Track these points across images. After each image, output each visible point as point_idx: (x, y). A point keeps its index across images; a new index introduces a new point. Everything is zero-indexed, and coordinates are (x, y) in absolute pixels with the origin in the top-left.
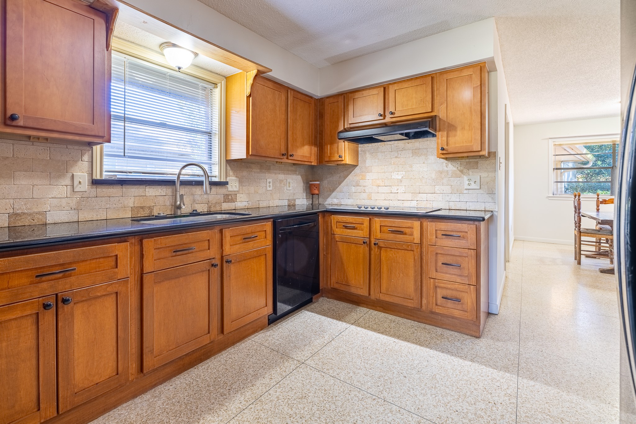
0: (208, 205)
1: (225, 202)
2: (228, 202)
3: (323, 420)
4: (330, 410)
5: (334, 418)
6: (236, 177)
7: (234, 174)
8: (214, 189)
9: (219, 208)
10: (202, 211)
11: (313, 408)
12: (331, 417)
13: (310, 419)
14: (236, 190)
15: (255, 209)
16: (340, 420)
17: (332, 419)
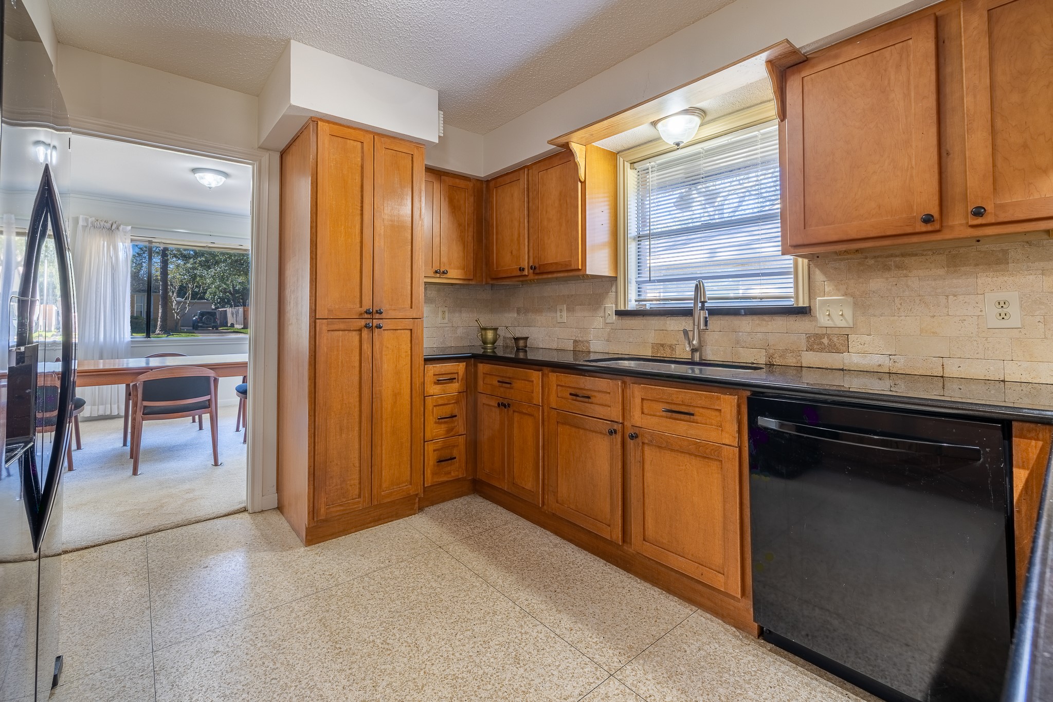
0: (766, 352)
1: (810, 349)
2: (822, 350)
3: (463, 675)
4: (479, 688)
5: (460, 690)
6: (845, 295)
7: (838, 290)
8: (781, 322)
9: (794, 360)
10: (755, 362)
11: (490, 668)
12: (465, 686)
13: (471, 660)
14: (843, 324)
15: (921, 379)
16: (453, 696)
17: (460, 686)
